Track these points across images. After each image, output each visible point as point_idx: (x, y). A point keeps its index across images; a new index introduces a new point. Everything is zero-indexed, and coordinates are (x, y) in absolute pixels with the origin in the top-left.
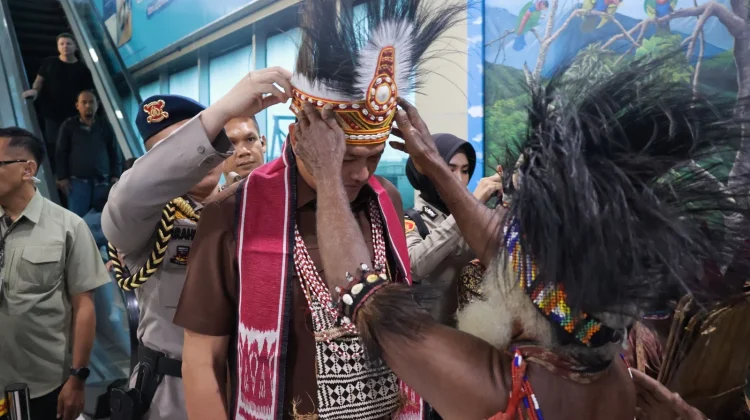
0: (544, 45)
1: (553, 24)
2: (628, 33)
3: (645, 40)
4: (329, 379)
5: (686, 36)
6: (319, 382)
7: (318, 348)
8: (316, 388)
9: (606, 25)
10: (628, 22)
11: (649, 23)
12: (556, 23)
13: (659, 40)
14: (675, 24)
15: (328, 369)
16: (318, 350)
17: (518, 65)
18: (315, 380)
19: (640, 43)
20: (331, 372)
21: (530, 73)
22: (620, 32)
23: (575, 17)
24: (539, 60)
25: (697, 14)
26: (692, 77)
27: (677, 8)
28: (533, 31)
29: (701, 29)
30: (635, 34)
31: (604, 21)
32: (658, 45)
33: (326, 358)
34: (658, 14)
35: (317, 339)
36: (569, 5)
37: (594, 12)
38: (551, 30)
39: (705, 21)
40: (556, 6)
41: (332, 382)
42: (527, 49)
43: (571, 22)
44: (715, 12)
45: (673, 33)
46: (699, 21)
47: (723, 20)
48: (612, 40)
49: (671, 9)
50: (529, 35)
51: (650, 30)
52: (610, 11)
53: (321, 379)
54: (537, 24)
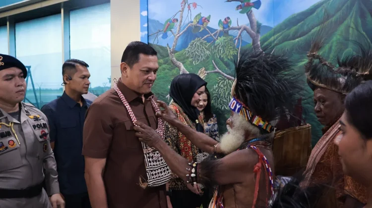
0: (176, 37)
1: (180, 28)
2: (212, 34)
3: (219, 38)
4: (150, 168)
5: (234, 37)
6: (147, 170)
7: (145, 156)
8: (146, 172)
9: (203, 31)
10: (212, 30)
11: (220, 31)
12: (182, 28)
13: (224, 38)
14: (230, 32)
15: (150, 164)
16: (146, 157)
17: (164, 45)
18: (145, 169)
19: (217, 39)
20: (151, 165)
21: (170, 48)
22: (209, 34)
23: (190, 26)
24: (174, 43)
25: (239, 29)
26: (237, 53)
27: (231, 26)
28: (171, 31)
29: (240, 35)
30: (215, 35)
31: (202, 29)
32: (225, 40)
33: (149, 160)
34: (224, 28)
35: (144, 152)
36: (187, 22)
37: (198, 25)
38: (179, 31)
39: (241, 32)
40: (181, 21)
41: (151, 169)
42: (168, 38)
43: (187, 29)
44: (245, 29)
45: (230, 35)
46: (239, 32)
47: (248, 32)
48: (205, 37)
49: (229, 27)
50: (169, 33)
51: (221, 34)
52: (204, 25)
53: (148, 168)
54: (173, 28)
